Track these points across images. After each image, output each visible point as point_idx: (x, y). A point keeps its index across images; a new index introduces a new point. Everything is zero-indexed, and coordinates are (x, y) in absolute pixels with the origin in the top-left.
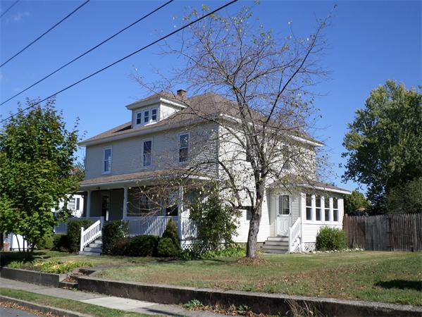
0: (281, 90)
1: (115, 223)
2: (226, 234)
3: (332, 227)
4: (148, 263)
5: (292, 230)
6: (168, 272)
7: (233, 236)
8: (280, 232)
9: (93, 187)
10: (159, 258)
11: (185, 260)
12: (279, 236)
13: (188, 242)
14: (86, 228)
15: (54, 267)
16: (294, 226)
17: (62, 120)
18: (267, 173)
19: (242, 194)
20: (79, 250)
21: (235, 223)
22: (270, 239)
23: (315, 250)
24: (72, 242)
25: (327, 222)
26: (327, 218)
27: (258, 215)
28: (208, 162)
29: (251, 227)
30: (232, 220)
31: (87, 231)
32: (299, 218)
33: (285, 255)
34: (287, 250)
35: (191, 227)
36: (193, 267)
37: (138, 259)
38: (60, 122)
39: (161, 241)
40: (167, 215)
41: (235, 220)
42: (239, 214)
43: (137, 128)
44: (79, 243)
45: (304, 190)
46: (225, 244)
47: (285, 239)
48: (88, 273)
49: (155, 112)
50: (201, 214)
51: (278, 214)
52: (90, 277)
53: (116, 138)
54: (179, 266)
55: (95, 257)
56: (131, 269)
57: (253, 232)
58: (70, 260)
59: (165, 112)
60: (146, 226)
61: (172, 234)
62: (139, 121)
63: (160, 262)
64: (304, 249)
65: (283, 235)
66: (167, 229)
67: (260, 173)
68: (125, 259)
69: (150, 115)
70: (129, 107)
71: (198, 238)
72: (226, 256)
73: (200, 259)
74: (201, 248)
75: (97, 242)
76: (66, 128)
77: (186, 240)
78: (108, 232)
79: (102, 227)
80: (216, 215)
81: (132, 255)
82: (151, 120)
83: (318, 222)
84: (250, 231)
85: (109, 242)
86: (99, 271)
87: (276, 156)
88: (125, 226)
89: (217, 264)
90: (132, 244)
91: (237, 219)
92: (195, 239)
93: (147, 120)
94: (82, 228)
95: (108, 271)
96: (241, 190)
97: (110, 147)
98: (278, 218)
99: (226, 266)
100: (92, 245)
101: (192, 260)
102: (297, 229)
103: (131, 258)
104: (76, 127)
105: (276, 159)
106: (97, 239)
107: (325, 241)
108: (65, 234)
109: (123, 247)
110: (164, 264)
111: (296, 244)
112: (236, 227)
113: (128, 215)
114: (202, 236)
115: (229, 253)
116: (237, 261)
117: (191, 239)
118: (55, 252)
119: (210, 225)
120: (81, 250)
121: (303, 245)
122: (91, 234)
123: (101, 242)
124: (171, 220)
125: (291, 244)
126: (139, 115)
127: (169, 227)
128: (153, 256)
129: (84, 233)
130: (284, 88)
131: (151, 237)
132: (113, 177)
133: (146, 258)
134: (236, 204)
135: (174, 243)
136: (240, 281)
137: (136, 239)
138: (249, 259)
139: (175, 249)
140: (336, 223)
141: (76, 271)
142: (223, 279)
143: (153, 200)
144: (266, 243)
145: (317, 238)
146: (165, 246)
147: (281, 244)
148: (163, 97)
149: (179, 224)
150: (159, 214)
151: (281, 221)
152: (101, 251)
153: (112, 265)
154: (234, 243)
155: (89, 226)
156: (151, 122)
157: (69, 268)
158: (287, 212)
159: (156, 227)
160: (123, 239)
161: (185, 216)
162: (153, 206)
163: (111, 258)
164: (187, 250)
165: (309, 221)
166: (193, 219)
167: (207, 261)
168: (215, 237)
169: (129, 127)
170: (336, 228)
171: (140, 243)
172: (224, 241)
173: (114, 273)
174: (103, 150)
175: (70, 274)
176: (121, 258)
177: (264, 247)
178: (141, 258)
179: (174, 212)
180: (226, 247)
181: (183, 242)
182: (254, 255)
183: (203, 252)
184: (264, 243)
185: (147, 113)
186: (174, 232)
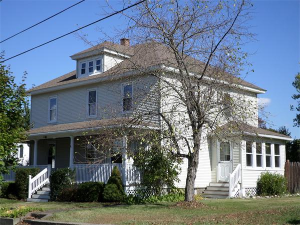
0: (213, 50)
1: (62, 170)
2: (168, 180)
3: (273, 173)
4: (94, 208)
5: (232, 175)
6: (113, 214)
7: (175, 182)
8: (221, 178)
9: (39, 136)
10: (104, 203)
11: (129, 204)
12: (220, 182)
13: (132, 188)
14: (33, 176)
15: (8, 212)
16: (234, 172)
17: (12, 75)
18: (203, 123)
19: (181, 143)
20: (27, 197)
21: (176, 170)
22: (211, 185)
23: (256, 195)
24: (20, 189)
25: (268, 168)
26: (268, 164)
27: (195, 162)
28: (150, 114)
29: (188, 173)
30: (173, 167)
31: (35, 178)
32: (239, 165)
33: (226, 200)
34: (228, 195)
35: (135, 174)
36: (135, 210)
37: (85, 204)
38: (10, 77)
39: (107, 187)
40: (112, 163)
41: (176, 167)
42: (180, 161)
43: (82, 78)
44: (27, 190)
45: (244, 137)
46: (168, 190)
47: (226, 185)
48: (41, 216)
49: (99, 62)
50: (145, 162)
51: (219, 160)
52: (42, 220)
53: (61, 87)
54: (123, 209)
55: (44, 203)
56: (79, 212)
57: (190, 177)
58: (21, 206)
59: (109, 63)
60: (92, 173)
61: (116, 180)
62: (83, 72)
63: (106, 206)
64: (244, 194)
65: (224, 180)
66: (112, 175)
67: (197, 124)
68: (73, 205)
69: (95, 65)
70: (73, 57)
71: (142, 184)
72: (168, 200)
73: (144, 203)
74: (144, 193)
75: (44, 189)
76: (15, 82)
77: (130, 186)
78: (56, 179)
79: (49, 175)
80: (158, 162)
81: (79, 201)
82: (96, 71)
83: (259, 168)
84: (188, 177)
85: (57, 189)
86: (49, 215)
87: (212, 107)
88: (72, 173)
89: (158, 208)
90: (79, 190)
91: (179, 165)
92: (139, 185)
93: (91, 70)
94: (30, 176)
95: (58, 214)
96: (179, 139)
97: (55, 97)
98: (219, 164)
99: (166, 209)
100: (40, 193)
101: (136, 204)
102: (237, 175)
103: (78, 204)
104: (23, 80)
105: (212, 110)
106: (45, 186)
107: (266, 186)
108: (14, 182)
109: (70, 192)
110: (109, 208)
111: (236, 189)
112: (177, 173)
113: (74, 163)
114: (145, 182)
115: (171, 198)
116: (176, 205)
117: (134, 184)
118: (4, 199)
119: (153, 172)
120: (30, 197)
121: (244, 190)
122: (39, 182)
123: (49, 189)
124: (115, 167)
125: (231, 189)
126: (84, 65)
127: (113, 174)
128: (99, 201)
129: (31, 181)
130: (216, 48)
131: (97, 184)
132: (59, 126)
133: (92, 204)
134: (175, 152)
135: (119, 188)
136: (175, 220)
137: (83, 185)
138: (187, 202)
139: (120, 194)
140: (277, 169)
141: (28, 215)
142: (161, 219)
143: (99, 150)
144: (208, 189)
145: (258, 184)
146: (110, 191)
147: (222, 190)
148: (107, 49)
149: (123, 171)
150: (104, 162)
151: (222, 167)
152: (49, 198)
153: (62, 210)
154: (176, 188)
155: (37, 174)
156: (96, 73)
157: (22, 213)
158: (228, 158)
159: (102, 174)
160: (70, 185)
161: (129, 163)
162: (99, 155)
163: (58, 204)
164: (131, 196)
165: (249, 168)
166: (137, 166)
167: (149, 205)
168: (158, 183)
169: (74, 77)
170: (277, 173)
171: (87, 190)
172: (166, 187)
173: (64, 217)
174: (48, 99)
175: (22, 218)
176: (69, 204)
177: (206, 192)
178: (87, 203)
179: (119, 160)
180: (169, 192)
181: (127, 188)
182: (191, 199)
183: (146, 198)
184: (206, 188)
185: (91, 64)
186: (119, 178)
